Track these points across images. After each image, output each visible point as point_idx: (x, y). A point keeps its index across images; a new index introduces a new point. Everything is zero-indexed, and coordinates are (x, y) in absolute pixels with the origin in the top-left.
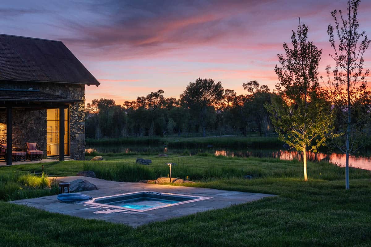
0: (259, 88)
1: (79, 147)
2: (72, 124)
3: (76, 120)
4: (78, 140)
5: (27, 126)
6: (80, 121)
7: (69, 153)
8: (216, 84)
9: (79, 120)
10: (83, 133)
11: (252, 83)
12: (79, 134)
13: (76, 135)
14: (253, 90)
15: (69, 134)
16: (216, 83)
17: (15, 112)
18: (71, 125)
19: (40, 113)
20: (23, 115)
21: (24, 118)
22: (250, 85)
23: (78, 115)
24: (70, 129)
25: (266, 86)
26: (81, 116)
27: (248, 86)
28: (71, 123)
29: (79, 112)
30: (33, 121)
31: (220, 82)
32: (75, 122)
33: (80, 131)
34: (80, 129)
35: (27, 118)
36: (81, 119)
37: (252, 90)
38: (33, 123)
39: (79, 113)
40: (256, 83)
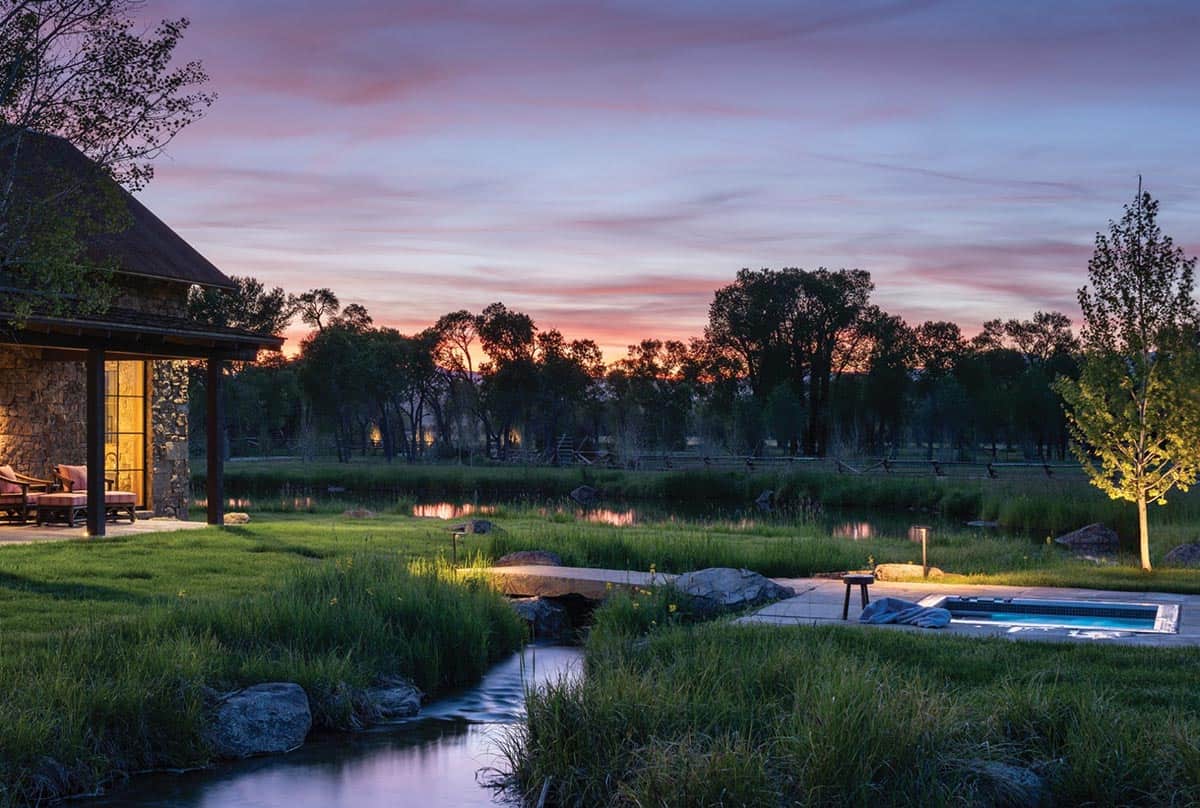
0: (339, 314)
1: (175, 481)
2: (155, 410)
3: (167, 398)
4: (170, 461)
5: (47, 410)
6: (176, 401)
7: (150, 501)
8: (268, 294)
9: (175, 398)
10: (183, 438)
11: (317, 297)
12: (174, 440)
13: (167, 443)
14: (321, 319)
15: (149, 442)
16: (267, 291)
17: (16, 364)
18: (155, 413)
19: (77, 370)
20: (34, 374)
21: (39, 385)
22: (310, 301)
23: (171, 382)
24: (154, 424)
25: (362, 308)
26: (179, 386)
27: (302, 303)
28: (154, 406)
29: (174, 372)
30: (61, 395)
31: (282, 290)
32: (163, 402)
33: (177, 432)
34: (177, 425)
35: (46, 384)
36: (178, 393)
37: (318, 318)
38: (61, 401)
39: (175, 375)
40: (328, 298)
